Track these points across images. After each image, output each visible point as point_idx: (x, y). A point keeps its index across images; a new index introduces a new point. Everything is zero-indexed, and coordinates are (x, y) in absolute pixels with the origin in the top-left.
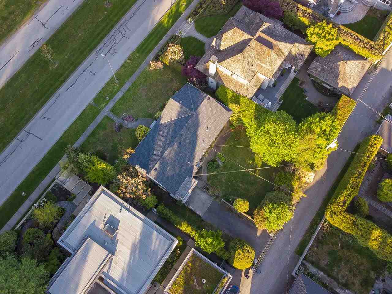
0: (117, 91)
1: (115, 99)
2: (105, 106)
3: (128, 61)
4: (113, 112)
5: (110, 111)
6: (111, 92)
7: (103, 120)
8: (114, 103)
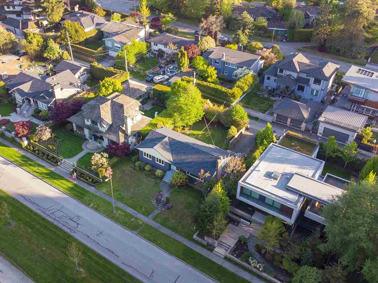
0: (126, 212)
1: (134, 213)
2: (141, 221)
3: (92, 205)
5: (147, 216)
6: (126, 217)
7: (157, 222)
8: (139, 214)
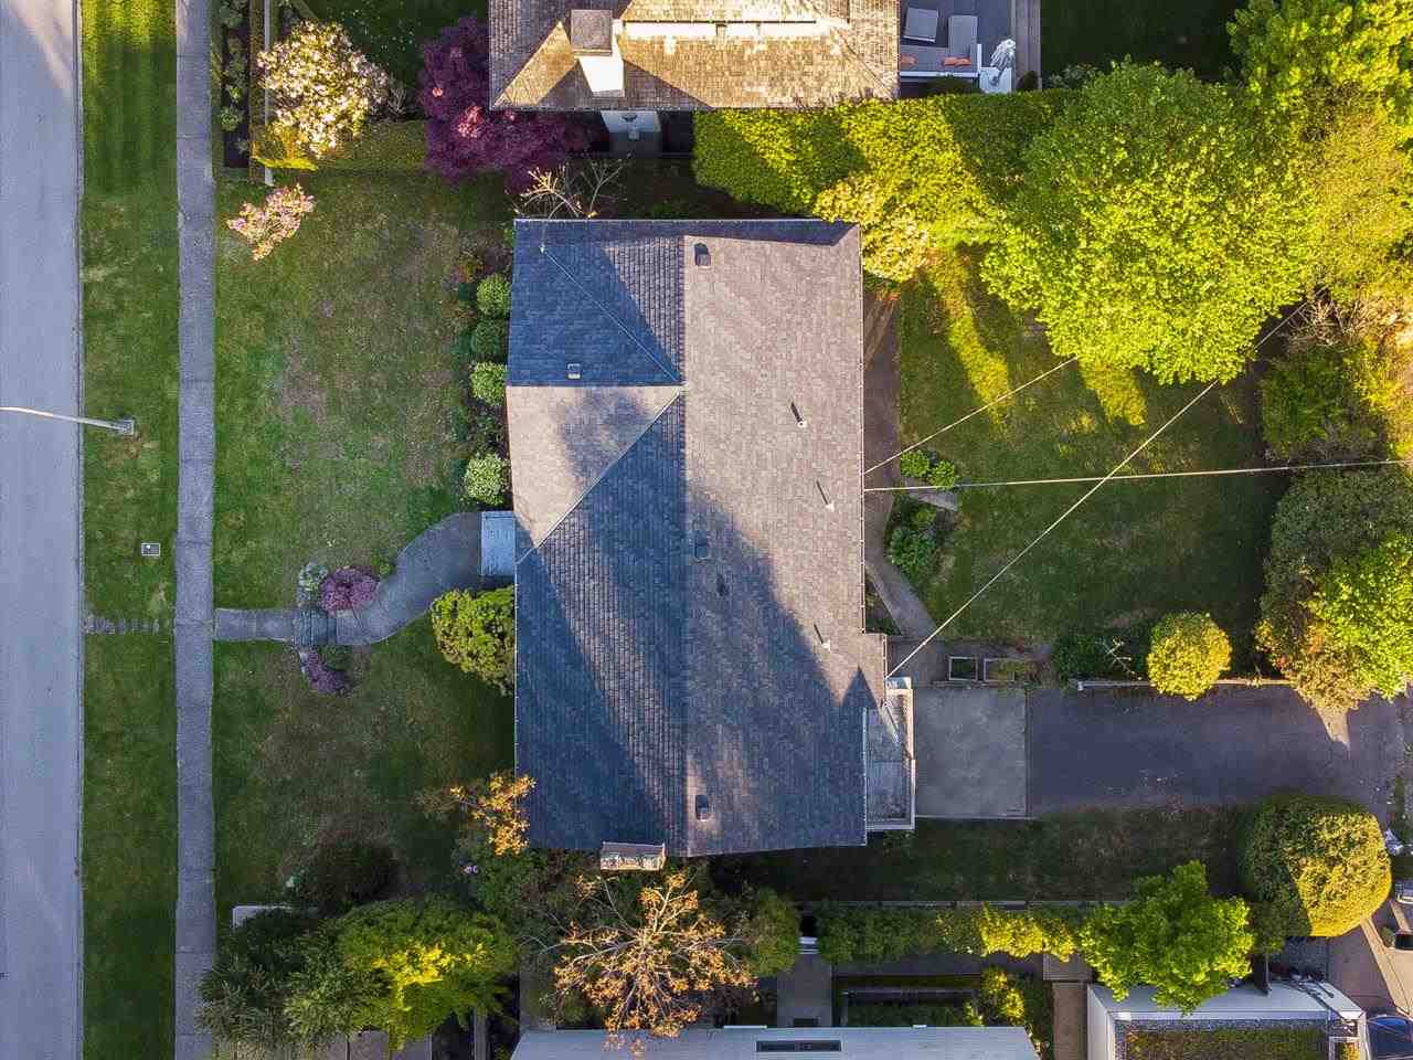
0: (170, 482)
2: (171, 595)
3: (98, 274)
4: (237, 603)
5: (217, 603)
6: (144, 502)
7: (217, 674)
8: (207, 550)
